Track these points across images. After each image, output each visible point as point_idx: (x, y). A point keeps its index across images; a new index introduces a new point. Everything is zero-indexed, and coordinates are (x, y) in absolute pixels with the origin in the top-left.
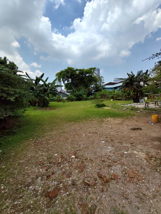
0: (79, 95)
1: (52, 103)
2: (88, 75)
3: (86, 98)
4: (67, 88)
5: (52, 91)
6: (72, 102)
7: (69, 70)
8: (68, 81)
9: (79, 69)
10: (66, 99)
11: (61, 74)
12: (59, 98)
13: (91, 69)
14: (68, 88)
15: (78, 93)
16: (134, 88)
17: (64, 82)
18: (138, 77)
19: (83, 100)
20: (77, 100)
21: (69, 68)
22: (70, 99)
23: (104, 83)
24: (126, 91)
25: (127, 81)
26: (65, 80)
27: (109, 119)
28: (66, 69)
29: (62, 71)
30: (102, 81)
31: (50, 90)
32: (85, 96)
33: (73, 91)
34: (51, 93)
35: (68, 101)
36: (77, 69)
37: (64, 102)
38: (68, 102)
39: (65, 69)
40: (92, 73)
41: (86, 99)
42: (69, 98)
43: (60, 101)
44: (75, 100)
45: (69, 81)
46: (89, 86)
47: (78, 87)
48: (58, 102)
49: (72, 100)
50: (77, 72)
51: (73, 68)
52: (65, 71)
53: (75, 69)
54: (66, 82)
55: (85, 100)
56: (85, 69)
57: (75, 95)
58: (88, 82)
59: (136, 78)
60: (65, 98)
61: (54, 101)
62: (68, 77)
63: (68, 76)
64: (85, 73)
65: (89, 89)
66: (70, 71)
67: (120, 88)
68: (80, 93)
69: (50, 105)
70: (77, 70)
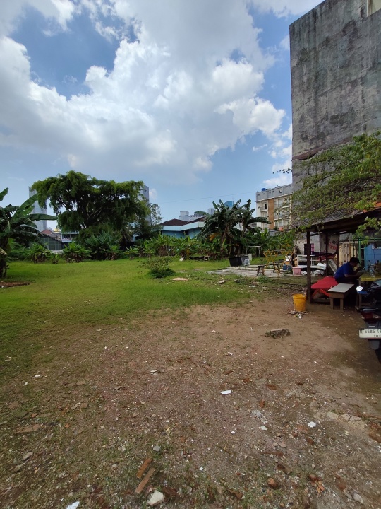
0: (100, 245)
1: (14, 267)
2: (123, 197)
3: (117, 254)
4: (65, 226)
5: (21, 229)
6: (80, 263)
7: (72, 179)
8: (68, 207)
9: (99, 179)
10: (61, 255)
11: (49, 187)
12: (39, 251)
13: (132, 184)
14: (69, 225)
15: (96, 240)
16: (227, 235)
17: (55, 210)
18: (233, 212)
19: (110, 259)
20: (93, 258)
21: (72, 173)
22: (72, 256)
23: (160, 219)
24: (211, 240)
25: (214, 219)
26: (61, 203)
27: (199, 309)
28: (65, 174)
29: (52, 178)
30: (157, 216)
31: (13, 226)
32: (114, 248)
33: (82, 235)
34: (14, 236)
35: (69, 261)
36: (94, 179)
37: (54, 263)
38: (68, 264)
39: (62, 176)
40: (135, 194)
41: (118, 257)
42: (72, 251)
43: (42, 258)
44: (88, 258)
45: (71, 207)
46: (126, 224)
47: (97, 225)
48: (36, 262)
49: (80, 258)
50: (95, 186)
51: (85, 176)
52: (61, 181)
53: (89, 179)
54: (63, 209)
55: (115, 259)
56: (117, 183)
57: (89, 245)
58: (123, 214)
59: (231, 214)
60: (57, 252)
61: (22, 259)
62: (69, 198)
63: (69, 194)
64: (116, 190)
65: (124, 230)
66: (74, 180)
67: (200, 234)
68: (103, 239)
69: (8, 271)
70: (95, 182)
